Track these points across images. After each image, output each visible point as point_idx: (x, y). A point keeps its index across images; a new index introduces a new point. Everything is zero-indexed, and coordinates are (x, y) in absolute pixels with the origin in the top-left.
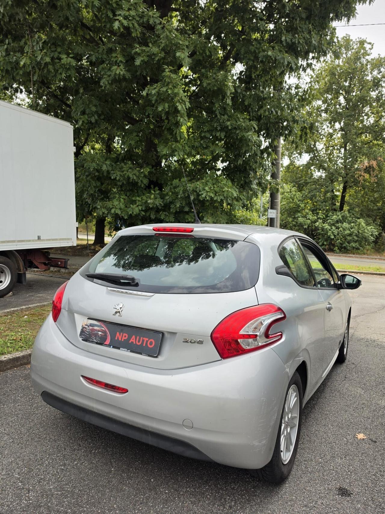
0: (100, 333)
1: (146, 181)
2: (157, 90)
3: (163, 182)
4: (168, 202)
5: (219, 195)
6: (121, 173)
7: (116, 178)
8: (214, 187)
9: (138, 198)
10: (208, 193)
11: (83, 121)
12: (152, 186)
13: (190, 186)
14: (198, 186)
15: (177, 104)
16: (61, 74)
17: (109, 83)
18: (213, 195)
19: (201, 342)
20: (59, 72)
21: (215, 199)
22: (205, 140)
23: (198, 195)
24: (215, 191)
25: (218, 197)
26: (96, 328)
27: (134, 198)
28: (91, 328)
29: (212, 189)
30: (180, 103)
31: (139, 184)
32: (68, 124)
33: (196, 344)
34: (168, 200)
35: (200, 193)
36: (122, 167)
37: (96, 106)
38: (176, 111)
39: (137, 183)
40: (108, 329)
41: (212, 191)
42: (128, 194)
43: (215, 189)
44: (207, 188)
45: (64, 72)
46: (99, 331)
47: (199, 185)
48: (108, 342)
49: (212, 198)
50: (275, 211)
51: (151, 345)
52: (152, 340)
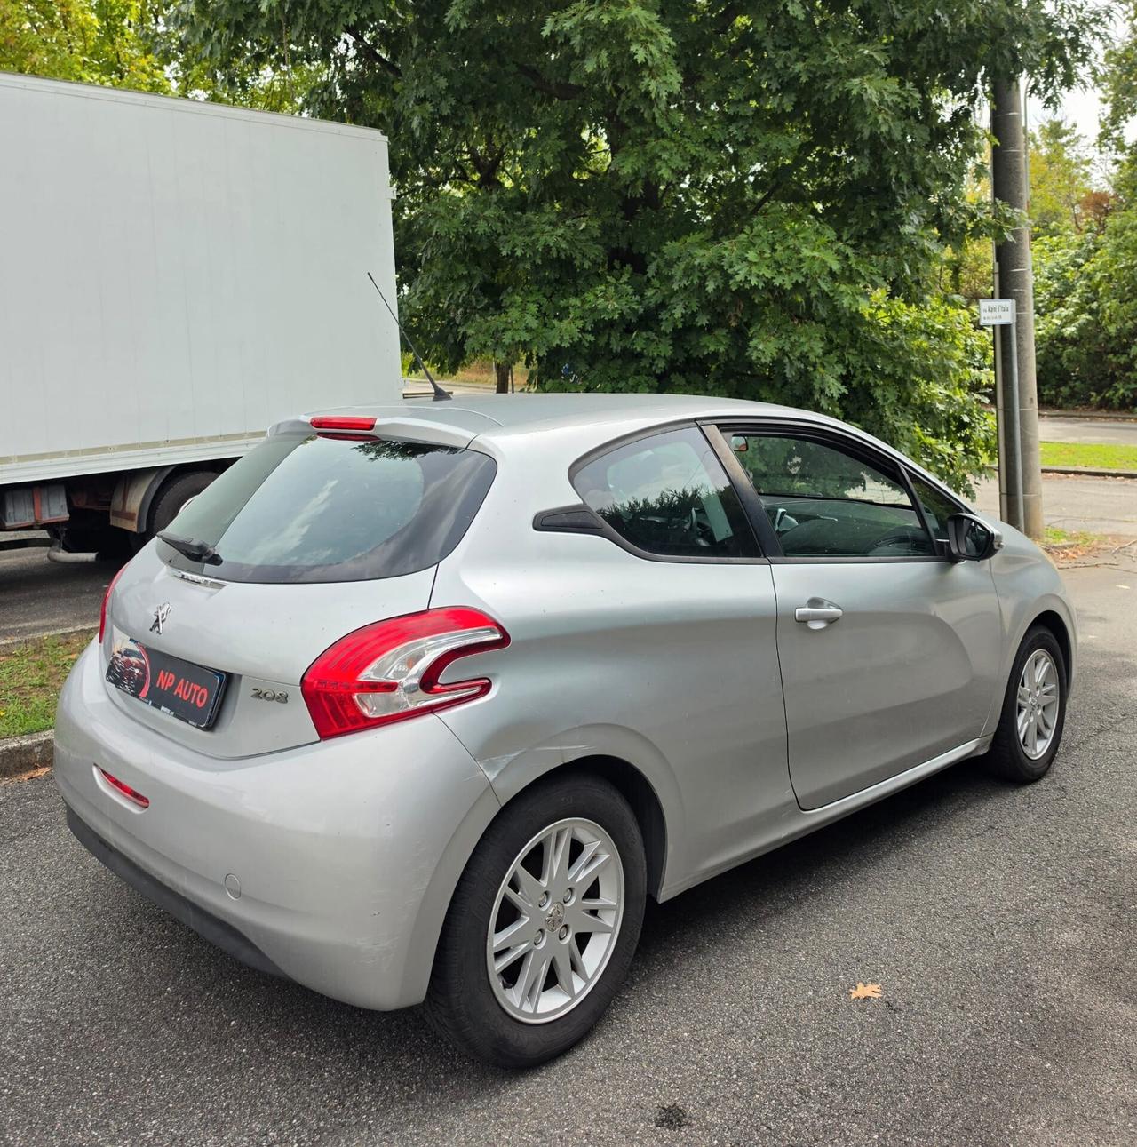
0: (137, 671)
1: (596, 252)
2: (575, 19)
3: (642, 251)
4: (652, 305)
5: (789, 272)
6: (527, 239)
7: (513, 252)
8: (774, 250)
9: (574, 301)
10: (754, 269)
11: (423, 119)
12: (617, 264)
13: (703, 256)
14: (726, 253)
15: (633, 49)
16: (347, 14)
17: (465, 15)
18: (768, 274)
20: (343, 11)
21: (777, 282)
22: (740, 124)
23: (728, 277)
24: (776, 262)
25: (786, 278)
26: (133, 659)
27: (563, 303)
29: (767, 255)
30: (644, 43)
31: (577, 263)
32: (375, 134)
33: (275, 701)
34: (653, 300)
35: (730, 271)
36: (529, 223)
37: (447, 75)
38: (636, 69)
39: (570, 259)
40: (149, 663)
41: (767, 262)
42: (548, 291)
43: (778, 256)
44: (752, 255)
45: (354, 11)
46: (136, 667)
47: (729, 249)
48: (144, 693)
49: (768, 283)
50: (1009, 304)
51: (201, 701)
52: (204, 690)
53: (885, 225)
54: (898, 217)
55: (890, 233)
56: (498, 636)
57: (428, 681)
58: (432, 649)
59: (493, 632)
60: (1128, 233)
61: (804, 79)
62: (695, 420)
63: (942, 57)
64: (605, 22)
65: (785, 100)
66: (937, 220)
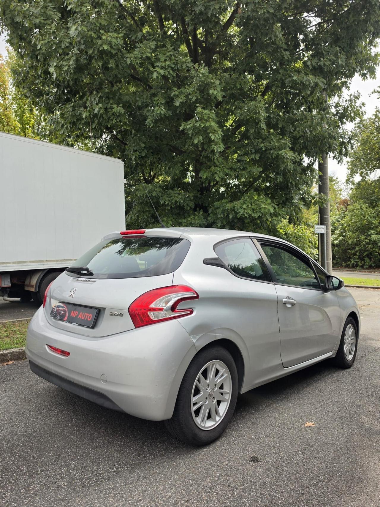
0: (62, 312)
1: (192, 204)
2: (191, 125)
3: (207, 205)
4: (210, 222)
5: (257, 212)
6: (169, 199)
7: (165, 203)
8: (252, 205)
9: (184, 220)
10: (245, 210)
11: (136, 157)
12: (198, 209)
13: (229, 206)
14: (236, 205)
15: (210, 135)
16: (112, 120)
17: (152, 122)
18: (250, 213)
19: (121, 315)
20: (111, 118)
21: (253, 215)
22: (242, 163)
23: (236, 213)
24: (253, 209)
25: (256, 214)
26: (61, 308)
27: (180, 221)
28: (57, 308)
29: (250, 206)
30: (213, 133)
31: (185, 207)
32: (120, 161)
33: (118, 316)
34: (210, 221)
35: (238, 211)
36: (170, 193)
37: (144, 143)
38: (210, 141)
39: (184, 206)
40: (67, 309)
41: (250, 209)
42: (175, 217)
43: (253, 207)
44: (245, 206)
45: (115, 119)
46: (62, 311)
47: (237, 204)
48: (65, 319)
49: (250, 215)
50: (324, 227)
51: (89, 318)
52: (91, 315)
53: (287, 199)
54: (292, 197)
55: (289, 202)
56: (195, 295)
57: (173, 308)
58: (174, 298)
59: (194, 294)
60: (355, 211)
61: (264, 149)
62: (250, 237)
63: (307, 144)
64: (202, 126)
65: (257, 156)
66: (303, 199)
